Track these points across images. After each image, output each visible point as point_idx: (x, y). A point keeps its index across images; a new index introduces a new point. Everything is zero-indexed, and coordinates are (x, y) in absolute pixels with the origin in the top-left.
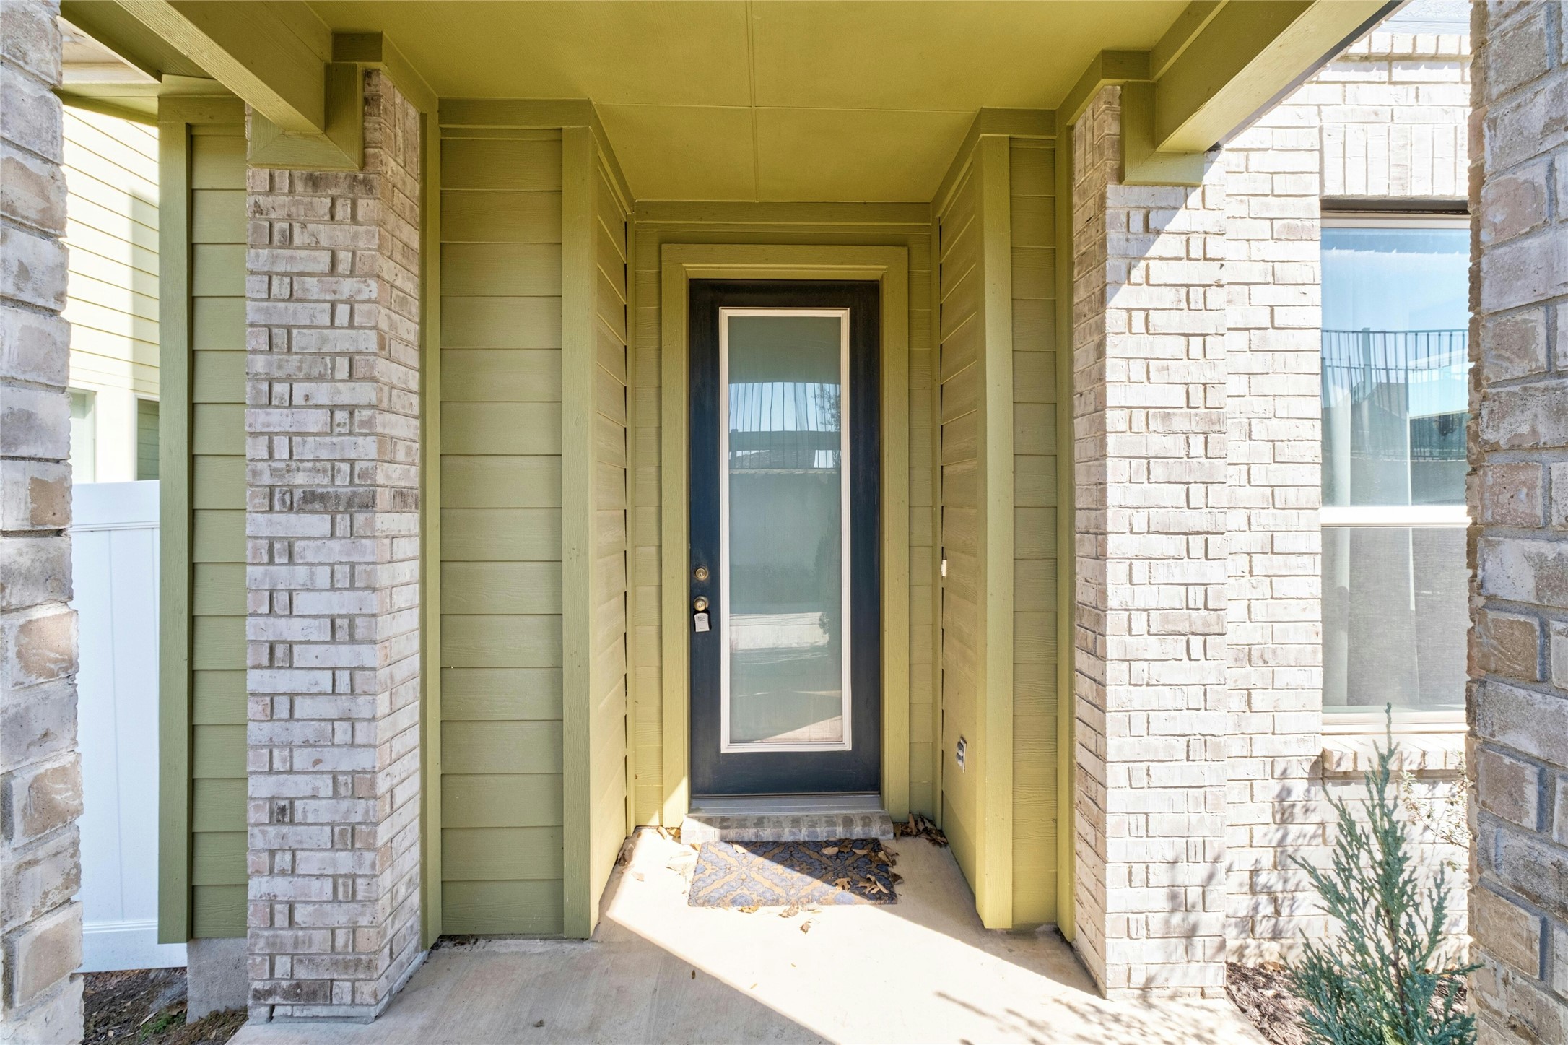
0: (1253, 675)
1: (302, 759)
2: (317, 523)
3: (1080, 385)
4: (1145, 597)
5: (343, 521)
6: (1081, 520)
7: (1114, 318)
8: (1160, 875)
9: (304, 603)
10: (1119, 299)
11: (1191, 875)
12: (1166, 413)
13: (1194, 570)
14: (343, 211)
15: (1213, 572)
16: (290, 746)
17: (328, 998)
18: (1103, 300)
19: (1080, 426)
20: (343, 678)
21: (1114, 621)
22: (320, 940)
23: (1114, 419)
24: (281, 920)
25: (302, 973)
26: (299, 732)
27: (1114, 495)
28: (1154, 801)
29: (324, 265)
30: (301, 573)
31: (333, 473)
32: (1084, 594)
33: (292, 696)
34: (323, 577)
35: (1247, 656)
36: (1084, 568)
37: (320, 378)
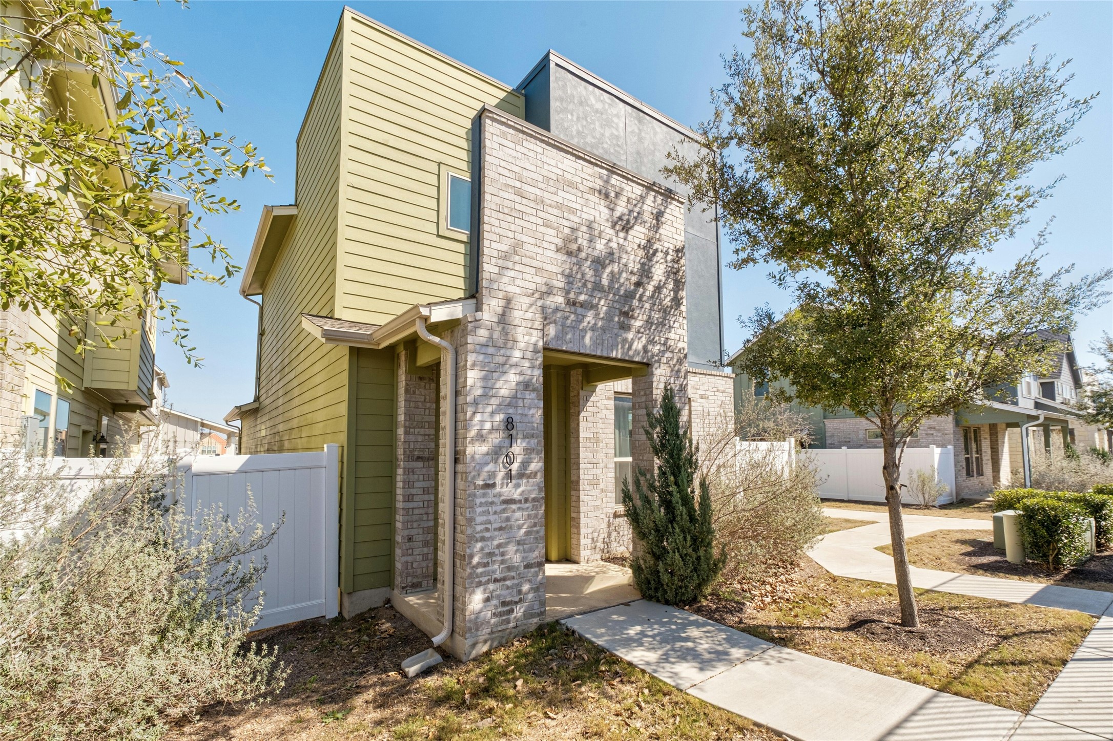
0: (603, 495)
1: (415, 525)
2: (420, 464)
3: (572, 431)
4: (587, 477)
5: (426, 463)
6: (572, 461)
7: (581, 418)
8: (590, 536)
9: (417, 484)
10: (582, 414)
11: (596, 535)
12: (590, 438)
13: (594, 471)
14: (427, 387)
15: (598, 471)
16: (412, 521)
17: (421, 586)
18: (579, 415)
19: (572, 440)
20: (426, 503)
21: (581, 482)
22: (419, 571)
23: (581, 440)
24: (409, 567)
25: (415, 580)
26: (415, 518)
27: (581, 456)
28: (588, 520)
29: (423, 400)
30: (416, 477)
31: (424, 451)
32: (573, 478)
33: (413, 509)
34: (421, 478)
35: (602, 491)
36: (573, 472)
37: (422, 427)
